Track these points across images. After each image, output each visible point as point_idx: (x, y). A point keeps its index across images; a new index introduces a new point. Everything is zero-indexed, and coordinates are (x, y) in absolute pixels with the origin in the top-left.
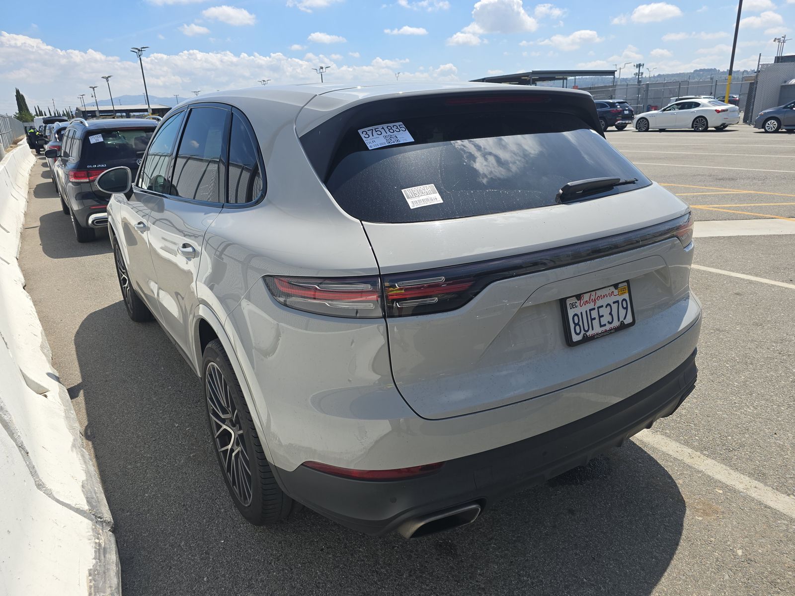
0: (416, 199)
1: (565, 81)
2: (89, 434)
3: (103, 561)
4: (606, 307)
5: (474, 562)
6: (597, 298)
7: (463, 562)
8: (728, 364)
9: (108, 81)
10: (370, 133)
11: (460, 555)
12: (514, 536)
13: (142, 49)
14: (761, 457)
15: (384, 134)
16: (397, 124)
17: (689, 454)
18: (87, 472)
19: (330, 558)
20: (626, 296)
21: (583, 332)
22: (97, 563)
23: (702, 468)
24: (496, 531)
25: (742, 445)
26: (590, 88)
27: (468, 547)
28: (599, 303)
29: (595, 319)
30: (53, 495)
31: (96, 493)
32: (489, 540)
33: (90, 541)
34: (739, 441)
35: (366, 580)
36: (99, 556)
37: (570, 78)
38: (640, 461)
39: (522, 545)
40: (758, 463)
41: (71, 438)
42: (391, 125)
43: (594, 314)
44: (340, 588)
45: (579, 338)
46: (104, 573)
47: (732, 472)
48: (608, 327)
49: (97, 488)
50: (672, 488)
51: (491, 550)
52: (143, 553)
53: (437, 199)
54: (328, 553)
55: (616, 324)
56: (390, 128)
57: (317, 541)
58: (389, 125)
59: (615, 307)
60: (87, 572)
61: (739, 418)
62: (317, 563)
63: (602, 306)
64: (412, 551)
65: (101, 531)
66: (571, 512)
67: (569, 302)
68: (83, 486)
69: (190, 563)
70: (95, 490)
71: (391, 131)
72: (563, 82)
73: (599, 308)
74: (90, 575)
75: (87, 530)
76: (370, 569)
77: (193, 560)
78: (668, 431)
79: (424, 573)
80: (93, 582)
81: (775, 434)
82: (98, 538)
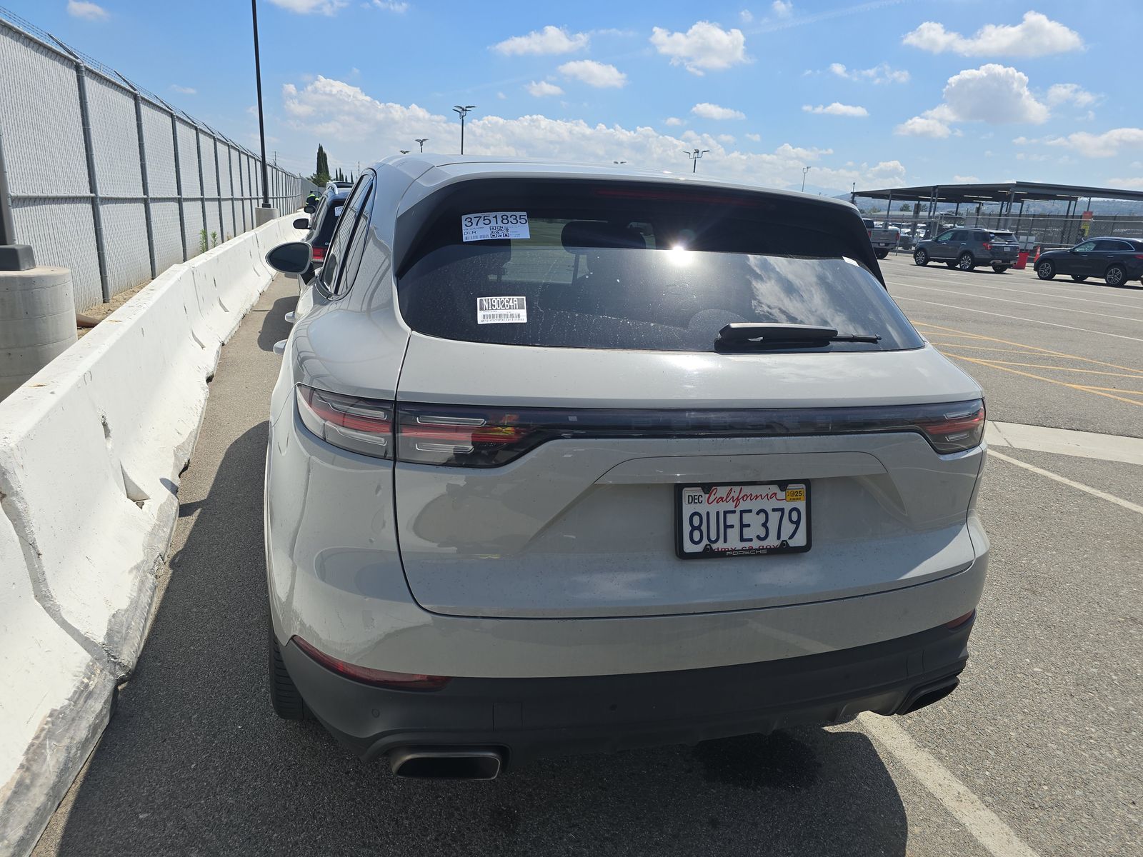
0: (490, 313)
1: (1073, 202)
2: (177, 561)
3: (79, 706)
4: (758, 513)
5: (530, 849)
6: (743, 497)
7: (517, 844)
8: (1116, 675)
9: (421, 145)
10: (474, 221)
11: (518, 834)
12: (608, 831)
13: (467, 109)
14: (1082, 831)
15: (493, 224)
16: (518, 214)
17: (959, 793)
18: (135, 604)
19: (351, 786)
20: (801, 505)
21: (705, 541)
22: (70, 705)
23: (966, 821)
24: (587, 818)
25: (1059, 806)
26: (1116, 217)
27: (536, 826)
28: (744, 505)
29: (732, 526)
30: (60, 614)
31: (128, 628)
32: (571, 827)
33: (74, 678)
34: (1060, 798)
35: (377, 828)
36: (78, 699)
37: (1081, 199)
38: (869, 781)
39: (612, 848)
40: (1072, 840)
41: (139, 557)
42: (509, 214)
43: (733, 519)
44: (339, 827)
45: (699, 548)
46: (73, 719)
47: (1016, 840)
48: (756, 544)
49: (135, 623)
50: (897, 836)
51: (565, 840)
52: (147, 714)
53: (521, 316)
54: (352, 779)
55: (772, 542)
56: (505, 217)
57: (349, 760)
58: (506, 213)
59: (774, 518)
60: (49, 712)
61: (1083, 762)
62: (332, 787)
63: (750, 511)
64: (457, 809)
65: (98, 671)
66: (714, 823)
67: (687, 492)
68: (114, 616)
69: (188, 742)
70: (130, 624)
71: (505, 221)
72: (1070, 203)
73: (742, 512)
74: (51, 716)
75: (78, 664)
76: (391, 816)
77: (194, 739)
78: (944, 751)
79: (456, 842)
80: (50, 725)
81: (1134, 803)
82: (89, 678)
